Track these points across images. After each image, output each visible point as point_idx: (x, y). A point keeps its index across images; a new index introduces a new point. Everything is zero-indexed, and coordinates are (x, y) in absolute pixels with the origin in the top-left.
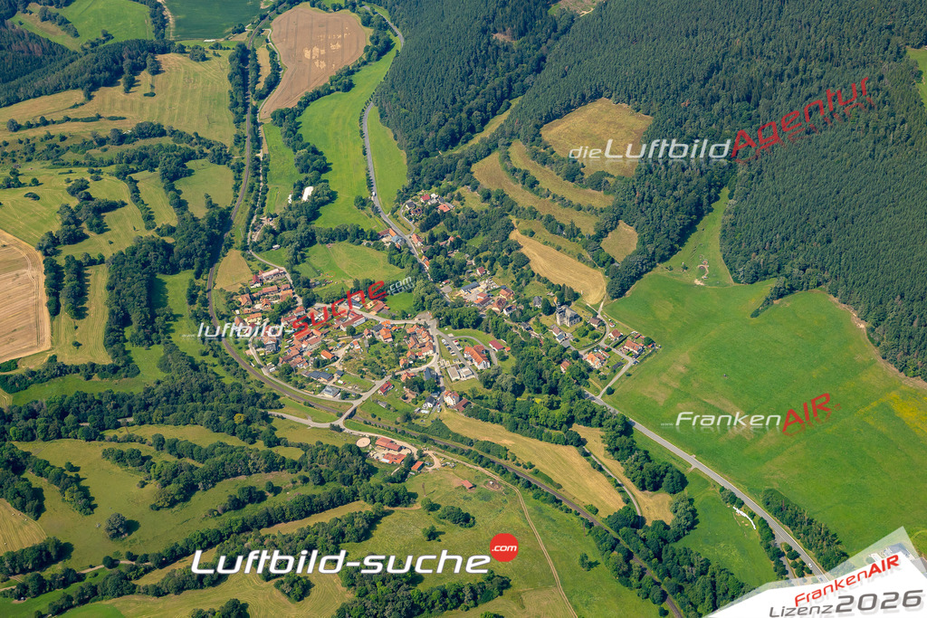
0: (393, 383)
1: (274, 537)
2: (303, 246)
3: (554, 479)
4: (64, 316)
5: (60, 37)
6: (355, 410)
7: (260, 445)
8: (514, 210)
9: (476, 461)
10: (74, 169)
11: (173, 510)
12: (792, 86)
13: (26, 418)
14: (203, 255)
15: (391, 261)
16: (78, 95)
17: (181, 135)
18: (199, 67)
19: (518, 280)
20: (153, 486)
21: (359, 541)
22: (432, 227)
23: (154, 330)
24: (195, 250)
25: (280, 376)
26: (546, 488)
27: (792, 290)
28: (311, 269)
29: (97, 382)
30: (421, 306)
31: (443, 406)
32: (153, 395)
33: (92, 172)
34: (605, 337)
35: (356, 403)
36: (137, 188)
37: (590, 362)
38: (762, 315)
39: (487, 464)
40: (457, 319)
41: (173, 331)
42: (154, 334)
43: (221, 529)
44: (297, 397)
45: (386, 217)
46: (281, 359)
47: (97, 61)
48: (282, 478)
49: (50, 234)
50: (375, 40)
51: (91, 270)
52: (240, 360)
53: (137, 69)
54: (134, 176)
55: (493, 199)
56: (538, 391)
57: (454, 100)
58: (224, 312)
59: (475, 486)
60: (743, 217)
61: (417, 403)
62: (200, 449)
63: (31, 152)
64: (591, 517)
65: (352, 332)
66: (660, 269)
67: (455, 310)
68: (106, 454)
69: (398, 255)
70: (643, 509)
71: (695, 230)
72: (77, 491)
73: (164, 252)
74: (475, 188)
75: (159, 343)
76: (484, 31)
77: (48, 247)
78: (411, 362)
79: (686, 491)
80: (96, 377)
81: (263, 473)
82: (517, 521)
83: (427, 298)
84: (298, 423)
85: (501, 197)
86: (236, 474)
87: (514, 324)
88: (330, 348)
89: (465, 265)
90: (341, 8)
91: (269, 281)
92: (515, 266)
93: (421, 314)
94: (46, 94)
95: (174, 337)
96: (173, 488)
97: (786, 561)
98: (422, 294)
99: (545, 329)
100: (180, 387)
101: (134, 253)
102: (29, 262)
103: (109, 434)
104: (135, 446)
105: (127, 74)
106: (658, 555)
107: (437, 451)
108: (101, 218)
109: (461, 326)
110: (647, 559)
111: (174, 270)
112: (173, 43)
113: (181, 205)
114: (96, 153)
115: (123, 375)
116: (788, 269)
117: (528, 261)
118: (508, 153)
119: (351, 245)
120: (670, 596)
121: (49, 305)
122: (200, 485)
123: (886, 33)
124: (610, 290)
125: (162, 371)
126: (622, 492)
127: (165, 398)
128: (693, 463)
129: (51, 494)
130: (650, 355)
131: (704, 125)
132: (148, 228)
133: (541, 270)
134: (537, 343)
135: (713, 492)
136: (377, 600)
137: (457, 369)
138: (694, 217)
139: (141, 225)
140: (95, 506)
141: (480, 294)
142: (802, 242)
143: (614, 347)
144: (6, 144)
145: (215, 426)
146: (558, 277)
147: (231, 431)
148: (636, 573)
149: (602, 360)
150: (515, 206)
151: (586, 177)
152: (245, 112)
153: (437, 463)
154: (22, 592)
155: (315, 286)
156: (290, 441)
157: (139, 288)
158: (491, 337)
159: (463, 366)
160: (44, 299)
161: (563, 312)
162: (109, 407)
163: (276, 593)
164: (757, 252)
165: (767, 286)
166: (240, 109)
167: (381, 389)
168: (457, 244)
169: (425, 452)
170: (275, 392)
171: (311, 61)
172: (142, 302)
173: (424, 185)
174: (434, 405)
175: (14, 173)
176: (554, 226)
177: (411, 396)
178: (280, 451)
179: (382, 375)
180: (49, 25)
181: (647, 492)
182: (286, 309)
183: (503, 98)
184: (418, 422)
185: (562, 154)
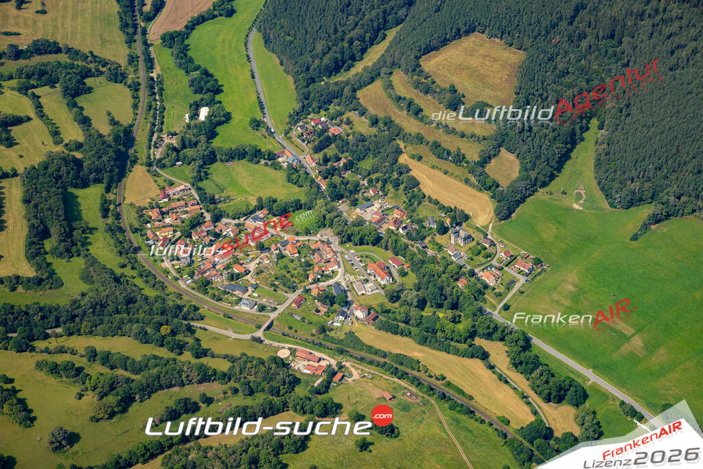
0: (305, 296)
2: (205, 164)
3: (465, 391)
6: (272, 322)
7: (187, 356)
8: (401, 136)
9: (392, 373)
11: (112, 421)
12: (653, 26)
14: (111, 171)
15: (289, 180)
17: (77, 53)
19: (410, 201)
20: (90, 398)
21: (297, 452)
22: (324, 148)
23: (74, 244)
24: (105, 165)
25: (199, 289)
26: (460, 399)
27: (668, 216)
28: (214, 185)
29: (21, 293)
30: (322, 223)
31: (354, 320)
32: (79, 307)
34: (497, 257)
35: (273, 315)
36: (40, 103)
37: (486, 280)
38: (641, 239)
39: (402, 376)
40: (358, 237)
41: (90, 244)
42: (74, 247)
44: (216, 309)
45: (280, 137)
46: (196, 273)
48: (214, 389)
51: (5, 183)
52: (157, 272)
55: (381, 124)
56: (440, 306)
57: (336, 31)
58: (136, 226)
59: (394, 397)
60: (615, 147)
61: (329, 316)
62: (133, 361)
64: (504, 428)
65: (262, 248)
66: (541, 194)
67: (356, 229)
68: (39, 366)
69: (295, 174)
70: (550, 420)
71: (570, 158)
72: (16, 404)
73: (75, 167)
74: (362, 114)
75: (79, 255)
78: (319, 277)
79: (587, 404)
80: (20, 289)
81: (196, 384)
82: (438, 432)
83: (328, 216)
84: (220, 334)
85: (389, 123)
86: (170, 386)
87: (410, 242)
88: (241, 262)
89: (358, 185)
91: (176, 197)
92: (406, 188)
93: (322, 231)
95: (93, 250)
96: (111, 400)
98: (323, 212)
99: (440, 248)
100: (105, 299)
101: (46, 168)
103: (40, 344)
104: (67, 357)
107: (354, 362)
108: (8, 132)
109: (362, 243)
111: (85, 184)
113: (85, 122)
115: (48, 286)
116: (664, 197)
117: (419, 184)
118: (391, 81)
119: (250, 164)
122: (137, 397)
124: (497, 212)
125: (85, 283)
126: (529, 403)
127: (91, 310)
128: (591, 377)
130: (539, 274)
132: (57, 143)
133: (431, 192)
134: (434, 260)
135: (613, 405)
137: (363, 284)
138: (569, 146)
139: (49, 140)
140: (35, 418)
141: (376, 213)
142: (673, 171)
143: (506, 266)
145: (144, 338)
146: (448, 200)
147: (160, 342)
149: (497, 279)
150: (402, 132)
151: (467, 106)
152: (135, 33)
153: (356, 375)
155: (220, 202)
156: (216, 352)
157: (55, 202)
158: (390, 254)
159: (368, 281)
161: (457, 232)
162: (37, 318)
164: (632, 180)
165: (645, 212)
166: (130, 30)
167: (295, 302)
168: (349, 166)
169: (343, 363)
170: (194, 303)
172: (60, 216)
173: (313, 109)
174: (345, 318)
176: (440, 152)
177: (323, 309)
178: (209, 362)
179: (294, 289)
181: (551, 404)
182: (196, 223)
183: (379, 30)
184: (332, 334)
185: (442, 83)
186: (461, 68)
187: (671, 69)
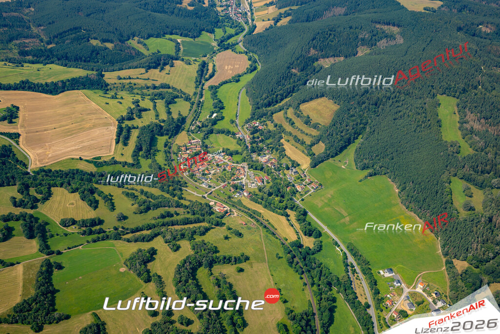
0: (227, 185)
1: (172, 229)
2: (208, 133)
3: (275, 227)
4: (120, 144)
5: (142, 50)
6: (212, 192)
7: (176, 198)
8: (284, 132)
9: (249, 216)
10: (136, 95)
11: (141, 215)
12: (393, 102)
13: (99, 176)
14: (173, 131)
15: (238, 143)
16: (143, 70)
17: (176, 89)
18: (187, 66)
19: (280, 156)
20: (136, 206)
21: (201, 235)
22: (254, 134)
23: (149, 154)
24: (171, 129)
25: (189, 177)
26: (271, 229)
27: (375, 174)
28: (209, 142)
30: (244, 160)
31: (243, 196)
33: (142, 97)
34: (305, 181)
35: (213, 190)
36: (156, 105)
37: (298, 188)
38: (362, 181)
39: (253, 217)
40: (255, 167)
41: (156, 155)
43: (155, 224)
44: (193, 184)
45: (240, 128)
46: (191, 171)
47: (152, 59)
48: (181, 210)
49: (122, 116)
50: (251, 66)
51: (133, 130)
53: (165, 64)
54: (156, 101)
55: (277, 127)
56: (277, 196)
57: (272, 91)
58: (176, 152)
59: (246, 224)
60: (364, 146)
61: (234, 193)
62: (155, 196)
63: (123, 87)
64: (284, 242)
65: (218, 165)
66: (331, 160)
67: (255, 163)
68: (123, 193)
69: (241, 141)
70: (304, 242)
71: (347, 148)
72: (110, 203)
73: (159, 128)
74: (272, 122)
75: (150, 159)
76: (289, 68)
77: (120, 120)
78: (236, 179)
79: (320, 239)
80: (126, 167)
81: (174, 208)
82: (258, 239)
83: (246, 158)
84: (191, 193)
85: (281, 126)
86: (165, 207)
87: (275, 171)
88: (209, 170)
89: (263, 149)
90: (242, 53)
91: (194, 144)
92: (280, 151)
93: (243, 163)
94: (132, 68)
95: (156, 158)
96: (142, 207)
97: (349, 268)
98: (245, 156)
99: (285, 175)
101: (149, 127)
102: (113, 124)
103: (126, 186)
104: (134, 192)
105: (161, 66)
106: (305, 259)
107: (237, 210)
108: (140, 113)
109: (256, 169)
110: (300, 259)
111: (162, 135)
112: (180, 57)
113: (169, 113)
114: (145, 91)
115: (135, 167)
116: (375, 167)
117: (285, 150)
118: (287, 111)
119: (225, 136)
120: (305, 273)
121: (116, 140)
122: (152, 208)
123: (430, 88)
124: (311, 164)
125: (149, 168)
126: (298, 235)
128: (325, 229)
129: (101, 203)
130: (320, 189)
131: (357, 112)
132: (156, 119)
133: (289, 154)
134: (281, 179)
135: (330, 240)
136: (201, 256)
137: (251, 184)
138: (347, 144)
139: (154, 118)
140: (115, 209)
141: (266, 159)
143: (308, 185)
144: (115, 84)
145: (162, 189)
146: (293, 157)
147: (167, 192)
148: (295, 263)
149: (302, 189)
151: (312, 124)
152: (200, 85)
153: (236, 214)
154: (84, 233)
155: (209, 148)
156: (187, 198)
157: (148, 139)
158: (266, 175)
159: (254, 183)
160: (115, 137)
161: (293, 170)
163: (168, 247)
164: (366, 159)
165: (366, 172)
166: (198, 83)
167: (223, 186)
168: (262, 141)
169: (232, 210)
170: (186, 181)
171: (227, 70)
172: (148, 144)
173: (255, 119)
174: (240, 195)
175: (116, 94)
176: (297, 140)
177: (233, 190)
178: (182, 201)
179: (224, 182)
180: (140, 45)
181: (306, 236)
182: (197, 154)
183: (290, 92)
184: (233, 199)
185: (305, 114)
186: (314, 109)
187: (394, 120)
